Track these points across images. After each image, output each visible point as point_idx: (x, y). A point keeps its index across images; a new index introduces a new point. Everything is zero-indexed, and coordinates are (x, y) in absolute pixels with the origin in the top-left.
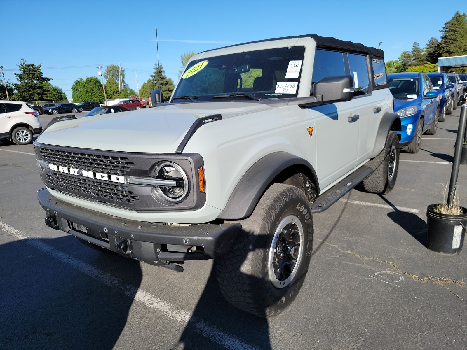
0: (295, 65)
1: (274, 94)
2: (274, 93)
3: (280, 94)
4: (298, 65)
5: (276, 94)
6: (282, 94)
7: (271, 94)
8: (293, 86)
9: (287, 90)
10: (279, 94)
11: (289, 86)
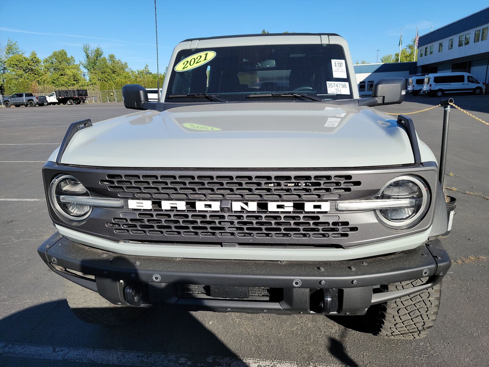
0: (339, 64)
1: (327, 95)
2: (327, 93)
3: (334, 95)
4: (341, 64)
5: (329, 95)
6: (336, 95)
7: (324, 95)
8: (345, 87)
9: (340, 90)
10: (332, 95)
11: (341, 86)
